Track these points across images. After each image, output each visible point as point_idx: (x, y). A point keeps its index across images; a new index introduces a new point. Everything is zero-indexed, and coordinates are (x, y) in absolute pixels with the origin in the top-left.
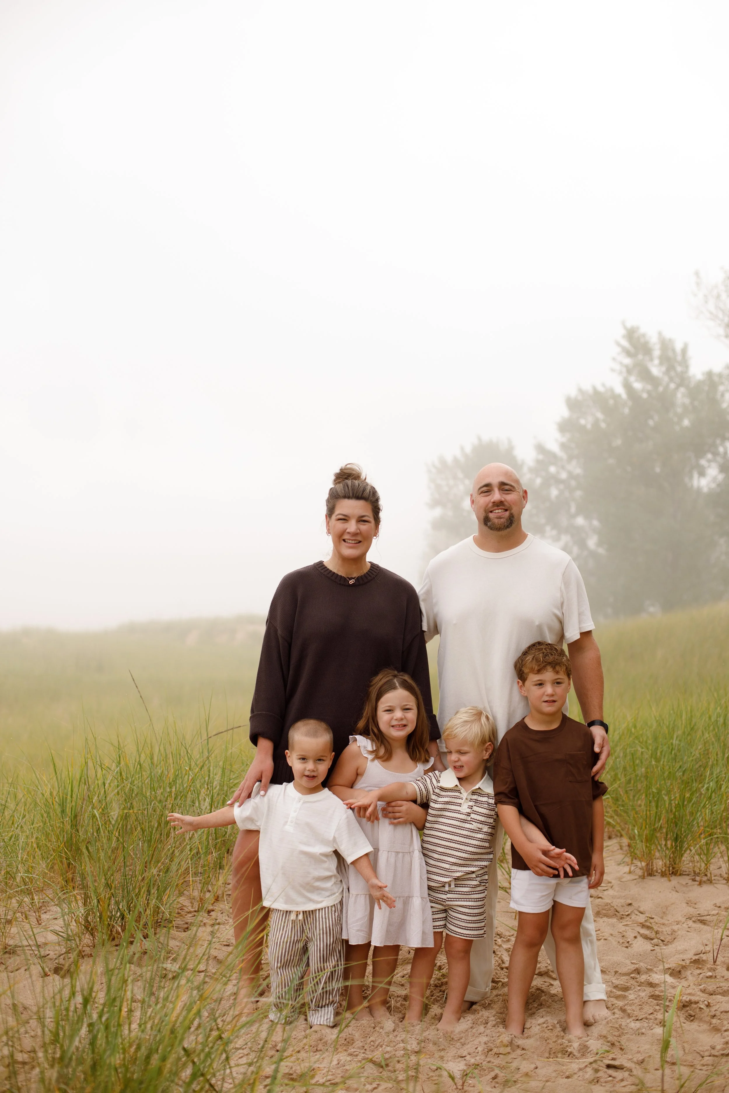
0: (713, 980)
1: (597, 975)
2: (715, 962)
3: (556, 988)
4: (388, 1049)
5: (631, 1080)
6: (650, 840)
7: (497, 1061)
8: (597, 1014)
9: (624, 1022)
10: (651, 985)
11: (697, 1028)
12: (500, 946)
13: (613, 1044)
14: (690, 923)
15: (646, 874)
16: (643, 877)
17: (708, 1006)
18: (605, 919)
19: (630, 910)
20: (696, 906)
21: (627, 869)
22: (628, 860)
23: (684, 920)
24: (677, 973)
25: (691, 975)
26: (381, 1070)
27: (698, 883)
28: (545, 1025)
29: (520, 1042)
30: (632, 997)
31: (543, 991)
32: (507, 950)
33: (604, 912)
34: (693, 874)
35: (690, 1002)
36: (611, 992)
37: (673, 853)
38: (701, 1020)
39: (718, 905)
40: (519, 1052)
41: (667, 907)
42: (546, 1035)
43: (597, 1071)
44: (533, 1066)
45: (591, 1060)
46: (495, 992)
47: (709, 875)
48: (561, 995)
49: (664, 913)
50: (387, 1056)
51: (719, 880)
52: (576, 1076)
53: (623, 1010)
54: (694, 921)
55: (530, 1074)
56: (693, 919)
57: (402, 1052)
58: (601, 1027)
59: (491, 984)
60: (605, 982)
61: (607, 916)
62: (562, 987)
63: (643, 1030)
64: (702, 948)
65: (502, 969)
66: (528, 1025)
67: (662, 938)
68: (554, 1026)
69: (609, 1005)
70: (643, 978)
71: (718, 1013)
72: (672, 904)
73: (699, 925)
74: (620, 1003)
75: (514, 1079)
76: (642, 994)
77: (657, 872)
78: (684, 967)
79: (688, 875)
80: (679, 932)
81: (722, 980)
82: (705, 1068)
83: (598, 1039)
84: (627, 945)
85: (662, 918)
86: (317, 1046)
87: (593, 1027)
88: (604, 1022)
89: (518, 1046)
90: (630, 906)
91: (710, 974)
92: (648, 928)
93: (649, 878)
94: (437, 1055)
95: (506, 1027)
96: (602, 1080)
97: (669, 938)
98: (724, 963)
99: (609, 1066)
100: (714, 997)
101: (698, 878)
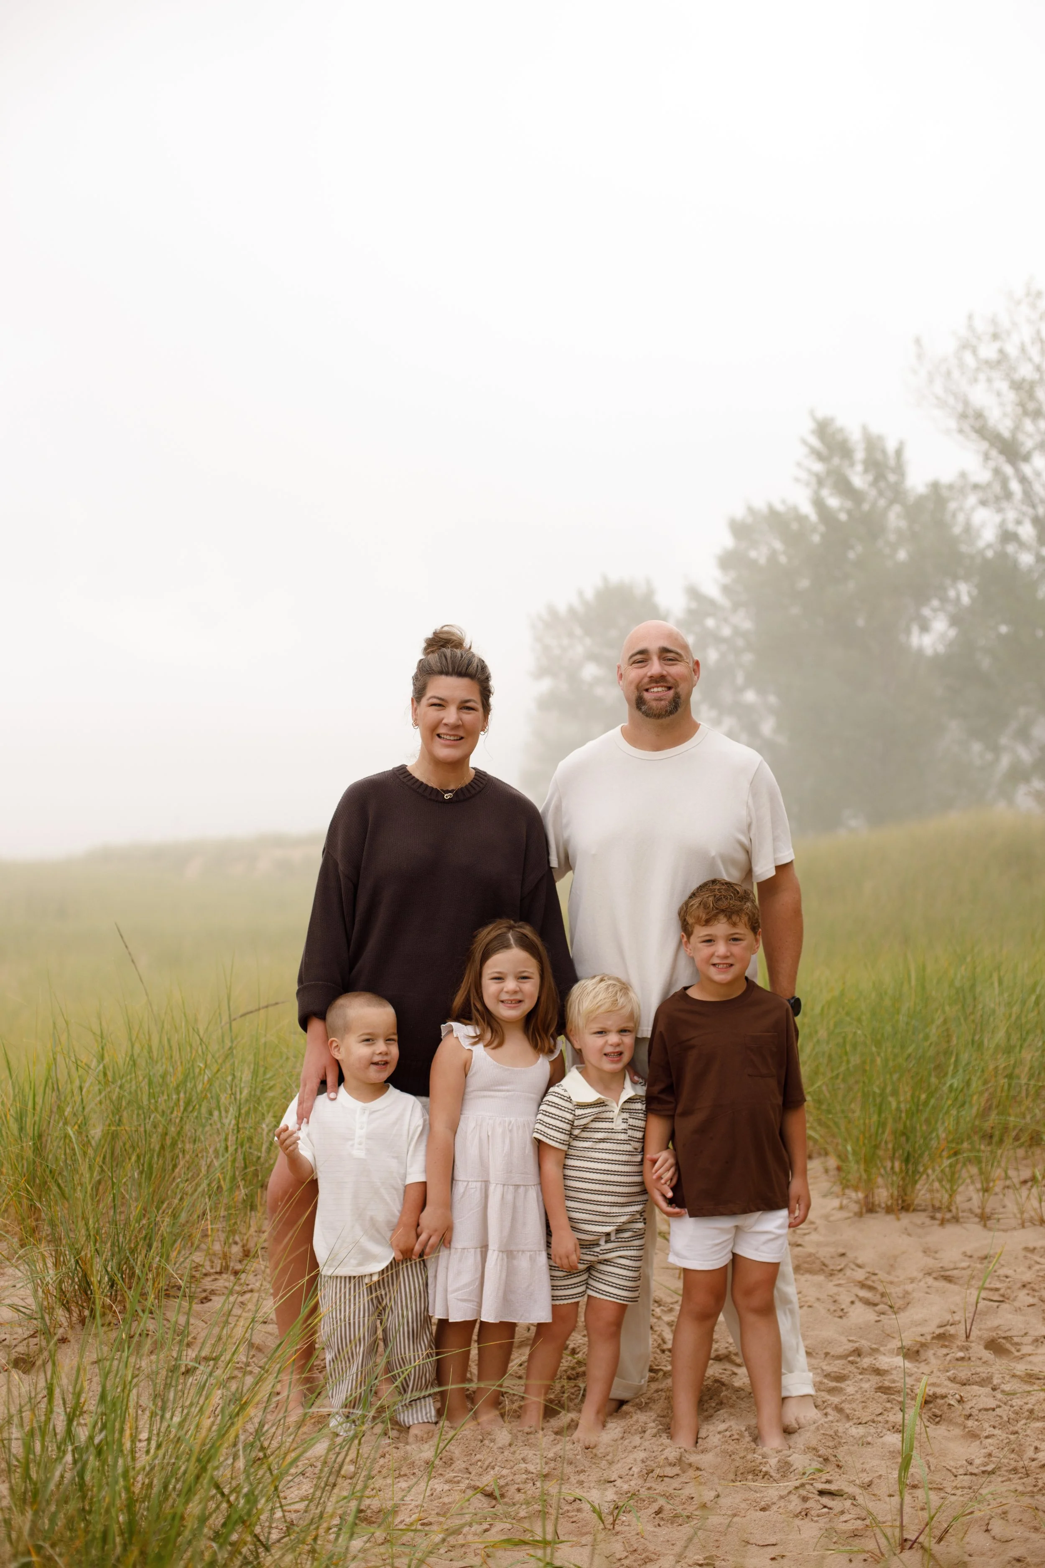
0: (965, 1364)
1: (801, 1359)
2: (967, 1337)
3: (741, 1378)
4: (505, 1472)
5: (855, 1512)
6: (870, 1161)
7: (660, 1487)
8: (801, 1416)
9: (841, 1427)
10: (878, 1372)
11: (946, 1434)
12: (659, 1318)
13: (826, 1460)
14: (930, 1280)
15: (864, 1210)
16: (860, 1215)
17: (961, 1401)
18: (808, 1276)
19: (843, 1262)
20: (937, 1256)
21: (836, 1203)
22: (837, 1189)
23: (920, 1275)
24: (913, 1353)
25: (934, 1357)
26: (494, 1502)
27: (937, 1222)
28: (728, 1434)
29: (693, 1458)
30: (850, 1390)
31: (723, 1384)
32: (670, 1324)
33: (806, 1266)
34: (930, 1208)
35: (935, 1397)
36: (821, 1383)
37: (903, 1179)
38: (950, 1422)
39: (969, 1253)
40: (691, 1473)
41: (895, 1257)
42: (731, 1448)
43: (805, 1499)
44: (713, 1494)
45: (797, 1483)
46: (654, 1386)
47: (954, 1210)
48: (749, 1389)
49: (892, 1266)
50: (502, 1482)
51: (968, 1218)
52: (774, 1508)
53: (839, 1410)
54: (935, 1279)
55: (709, 1504)
56: (934, 1275)
57: (524, 1476)
58: (808, 1434)
59: (648, 1374)
60: (812, 1368)
61: (810, 1272)
62: (750, 1376)
63: (869, 1439)
64: (948, 1317)
65: (663, 1351)
66: (702, 1434)
67: (890, 1303)
68: (741, 1435)
69: (819, 1402)
70: (866, 1362)
71: (975, 1412)
72: (903, 1253)
73: (942, 1284)
74: (835, 1400)
75: (685, 1513)
76: (866, 1386)
77: (879, 1206)
78: (923, 1345)
79: (924, 1210)
80: (915, 1295)
81: (979, 1363)
82: (959, 1492)
83: (805, 1453)
84: (841, 1314)
85: (889, 1273)
86: (400, 1469)
87: (796, 1435)
88: (813, 1427)
89: (690, 1465)
90: (842, 1258)
91: (961, 1354)
92: (871, 1288)
93: (869, 1215)
94: (574, 1479)
95: (671, 1437)
96: (813, 1512)
97: (899, 1303)
98: (980, 1338)
99: (821, 1493)
100: (968, 1387)
101: (939, 1215)
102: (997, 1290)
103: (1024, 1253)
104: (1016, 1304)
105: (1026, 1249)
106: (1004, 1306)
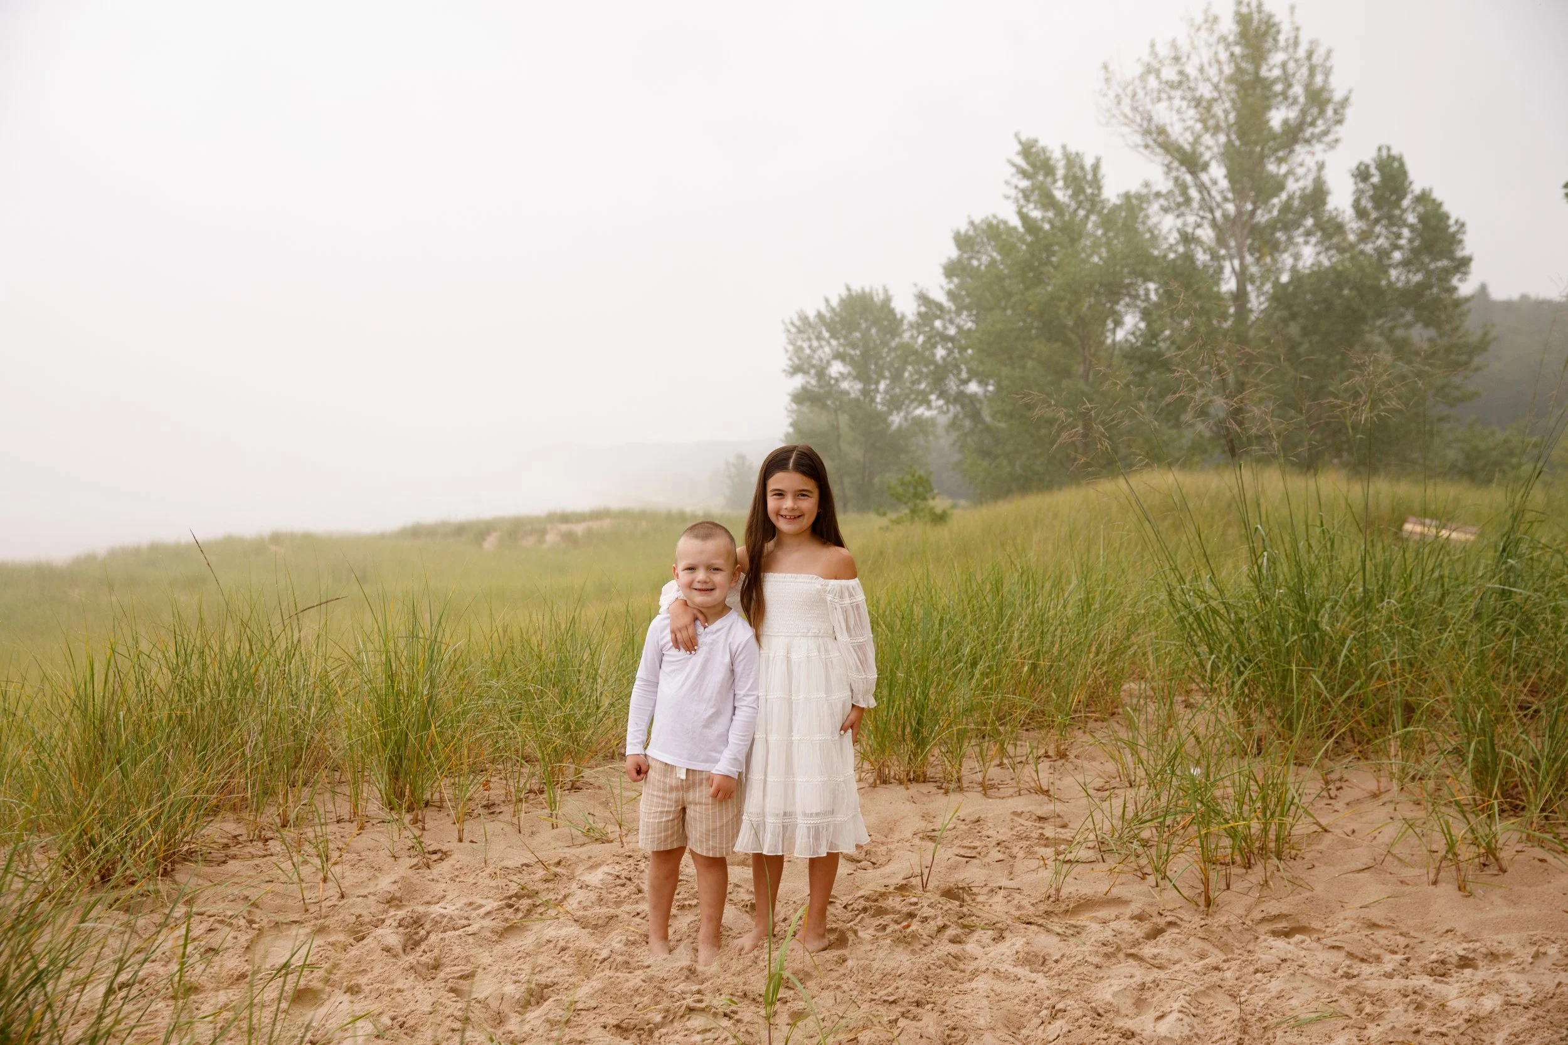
0: (915, 909)
2: (925, 887)
14: (917, 841)
15: (878, 782)
16: (874, 786)
20: (932, 820)
23: (909, 835)
27: (942, 792)
34: (939, 780)
41: (896, 822)
51: (972, 788)
54: (922, 839)
56: (921, 835)
64: (914, 870)
67: (873, 860)
72: (903, 818)
77: (891, 778)
78: (885, 895)
79: (933, 782)
80: (897, 852)
91: (914, 901)
93: (883, 786)
97: (882, 859)
98: (938, 888)
101: (944, 786)
102: (975, 848)
103: (1012, 816)
104: (986, 860)
105: (1015, 813)
106: (974, 861)
